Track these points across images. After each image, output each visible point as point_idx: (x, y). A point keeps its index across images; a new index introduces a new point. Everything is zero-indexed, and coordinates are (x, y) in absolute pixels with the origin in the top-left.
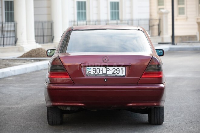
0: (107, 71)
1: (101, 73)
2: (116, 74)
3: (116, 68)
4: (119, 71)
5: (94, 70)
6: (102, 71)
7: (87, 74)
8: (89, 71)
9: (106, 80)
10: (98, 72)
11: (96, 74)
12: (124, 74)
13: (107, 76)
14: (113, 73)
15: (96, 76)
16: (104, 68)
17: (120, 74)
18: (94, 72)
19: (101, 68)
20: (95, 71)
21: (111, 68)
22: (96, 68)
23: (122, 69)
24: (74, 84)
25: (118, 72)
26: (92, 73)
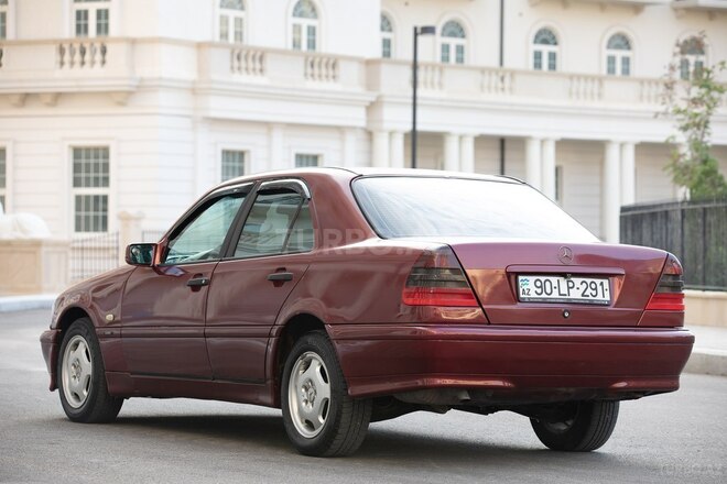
0: (569, 288)
1: (555, 295)
2: (591, 298)
3: (589, 280)
4: (596, 289)
5: (538, 284)
6: (558, 289)
7: (522, 296)
8: (525, 287)
9: (567, 315)
10: (549, 291)
11: (544, 295)
12: (607, 298)
13: (569, 302)
14: (583, 295)
15: (544, 301)
16: (561, 279)
17: (600, 297)
18: (539, 291)
19: (554, 280)
20: (541, 287)
21: (577, 281)
22: (543, 279)
23: (602, 284)
24: (489, 324)
25: (594, 292)
26: (533, 295)
